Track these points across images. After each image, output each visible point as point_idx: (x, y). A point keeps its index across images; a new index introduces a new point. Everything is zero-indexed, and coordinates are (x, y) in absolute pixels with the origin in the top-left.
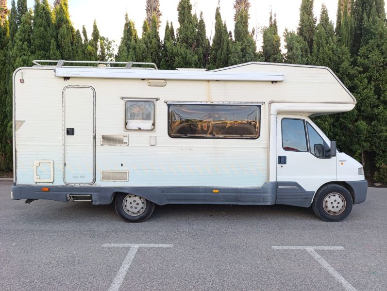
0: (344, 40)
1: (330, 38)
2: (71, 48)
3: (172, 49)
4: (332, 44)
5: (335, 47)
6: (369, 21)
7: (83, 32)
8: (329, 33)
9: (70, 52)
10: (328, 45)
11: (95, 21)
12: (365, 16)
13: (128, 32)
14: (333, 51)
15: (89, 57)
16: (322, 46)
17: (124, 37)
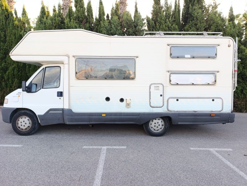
0: (177, 21)
1: (168, 20)
2: (4, 23)
3: (68, 24)
4: (168, 23)
5: (170, 25)
6: (192, 9)
7: (15, 13)
8: (168, 16)
9: (4, 25)
10: (166, 24)
11: (24, 6)
12: (190, 5)
13: (42, 13)
14: (168, 28)
15: (17, 28)
16: (162, 24)
17: (40, 16)
